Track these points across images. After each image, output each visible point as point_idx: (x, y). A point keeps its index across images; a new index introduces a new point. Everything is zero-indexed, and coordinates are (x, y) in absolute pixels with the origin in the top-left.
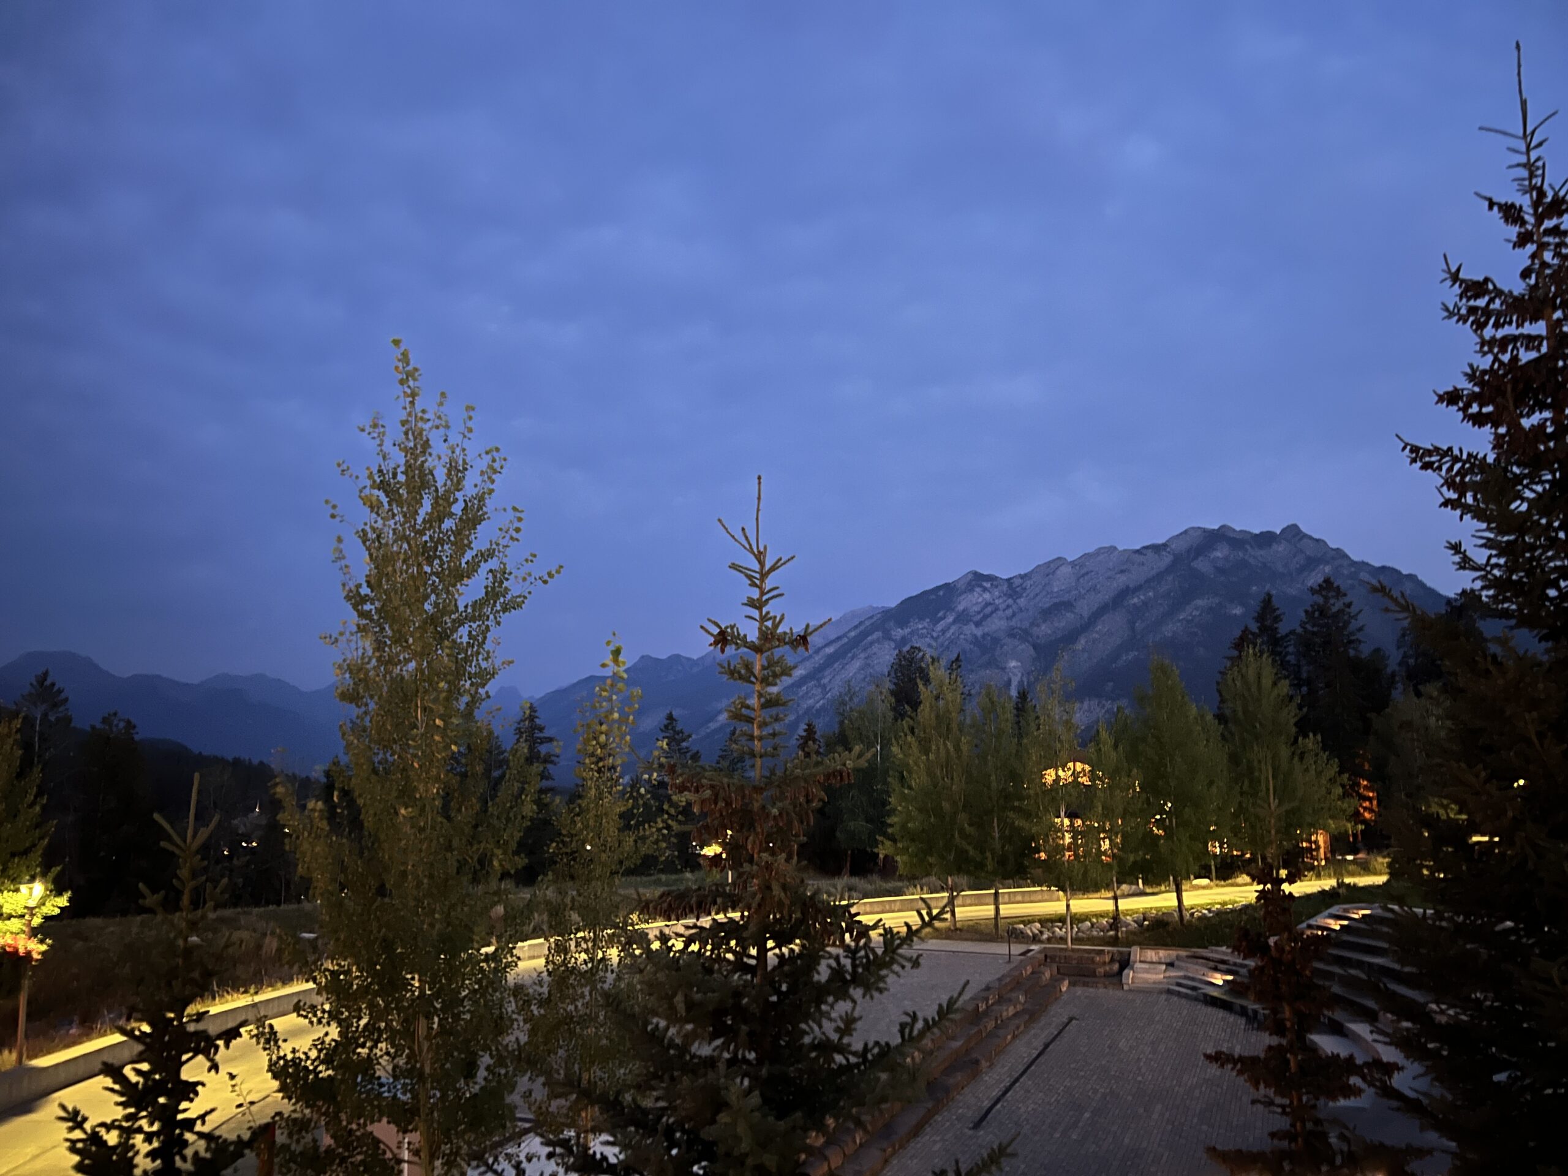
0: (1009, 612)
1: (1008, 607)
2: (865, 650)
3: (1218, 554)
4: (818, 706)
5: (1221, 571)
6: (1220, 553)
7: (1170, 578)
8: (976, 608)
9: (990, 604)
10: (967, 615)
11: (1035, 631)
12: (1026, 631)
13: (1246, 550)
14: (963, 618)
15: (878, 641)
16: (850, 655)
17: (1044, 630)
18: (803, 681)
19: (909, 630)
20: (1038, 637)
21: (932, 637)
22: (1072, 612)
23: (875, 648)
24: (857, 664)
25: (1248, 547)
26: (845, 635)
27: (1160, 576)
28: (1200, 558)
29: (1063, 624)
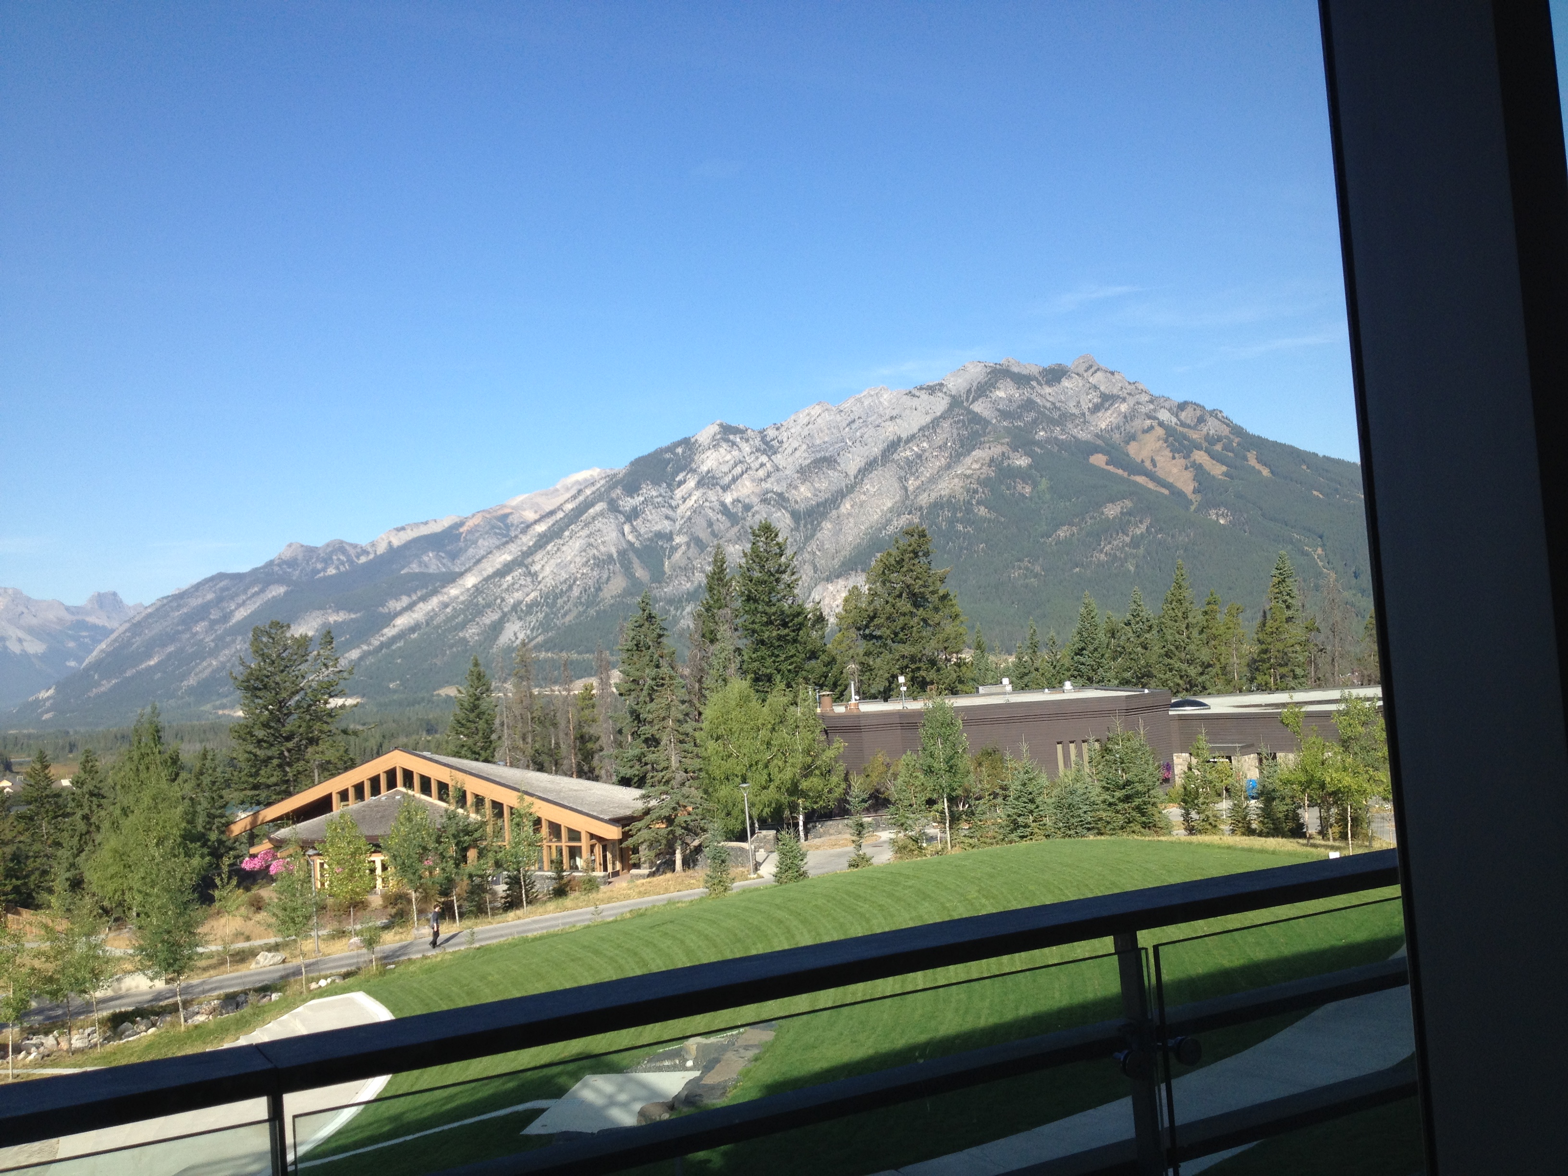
0: (761, 473)
1: (762, 465)
2: (587, 525)
3: (1001, 394)
4: (528, 599)
5: (1005, 414)
6: (1003, 392)
7: (946, 425)
8: (725, 469)
9: (741, 462)
10: (713, 477)
11: (793, 495)
12: (780, 495)
13: (1033, 388)
14: (708, 481)
15: (602, 514)
16: (567, 533)
17: (804, 494)
18: (507, 569)
19: (641, 499)
20: (796, 502)
21: (671, 506)
22: (835, 469)
23: (598, 524)
24: (577, 544)
25: (1034, 383)
26: (560, 508)
27: (935, 424)
28: (980, 400)
29: (824, 485)
